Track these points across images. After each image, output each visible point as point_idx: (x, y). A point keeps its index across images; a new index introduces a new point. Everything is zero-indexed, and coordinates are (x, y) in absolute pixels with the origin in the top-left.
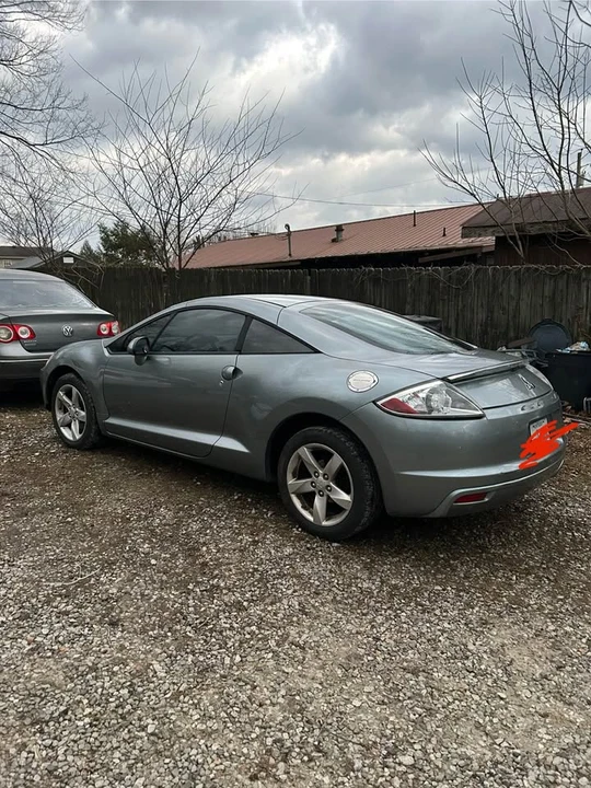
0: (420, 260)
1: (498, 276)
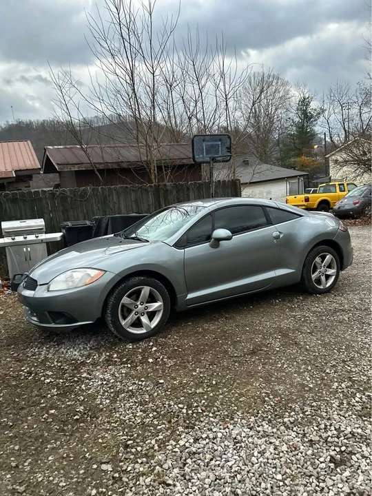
1: (105, 192)
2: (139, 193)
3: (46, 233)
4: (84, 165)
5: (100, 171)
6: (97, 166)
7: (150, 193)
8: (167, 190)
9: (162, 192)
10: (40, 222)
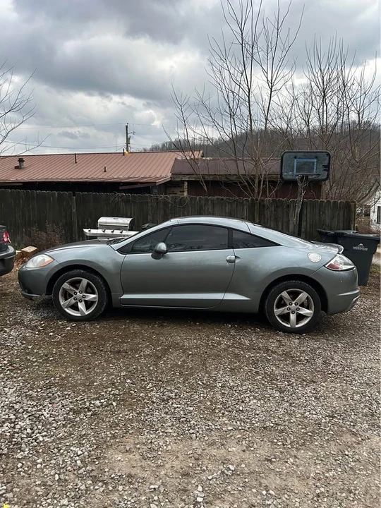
0: (121, 188)
1: (202, 202)
2: (235, 206)
3: (129, 230)
4: (194, 176)
5: (207, 182)
6: (206, 177)
7: (245, 207)
8: (264, 206)
9: (257, 207)
10: (127, 221)
